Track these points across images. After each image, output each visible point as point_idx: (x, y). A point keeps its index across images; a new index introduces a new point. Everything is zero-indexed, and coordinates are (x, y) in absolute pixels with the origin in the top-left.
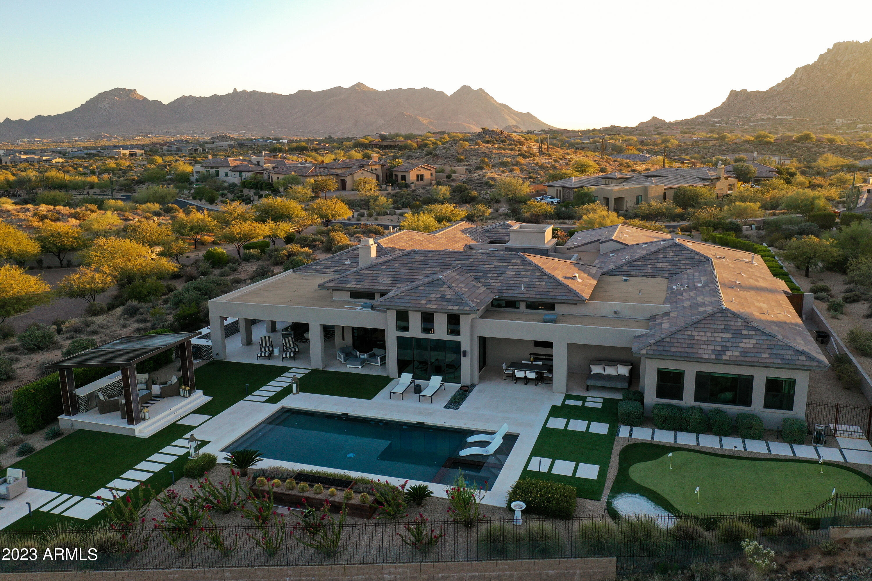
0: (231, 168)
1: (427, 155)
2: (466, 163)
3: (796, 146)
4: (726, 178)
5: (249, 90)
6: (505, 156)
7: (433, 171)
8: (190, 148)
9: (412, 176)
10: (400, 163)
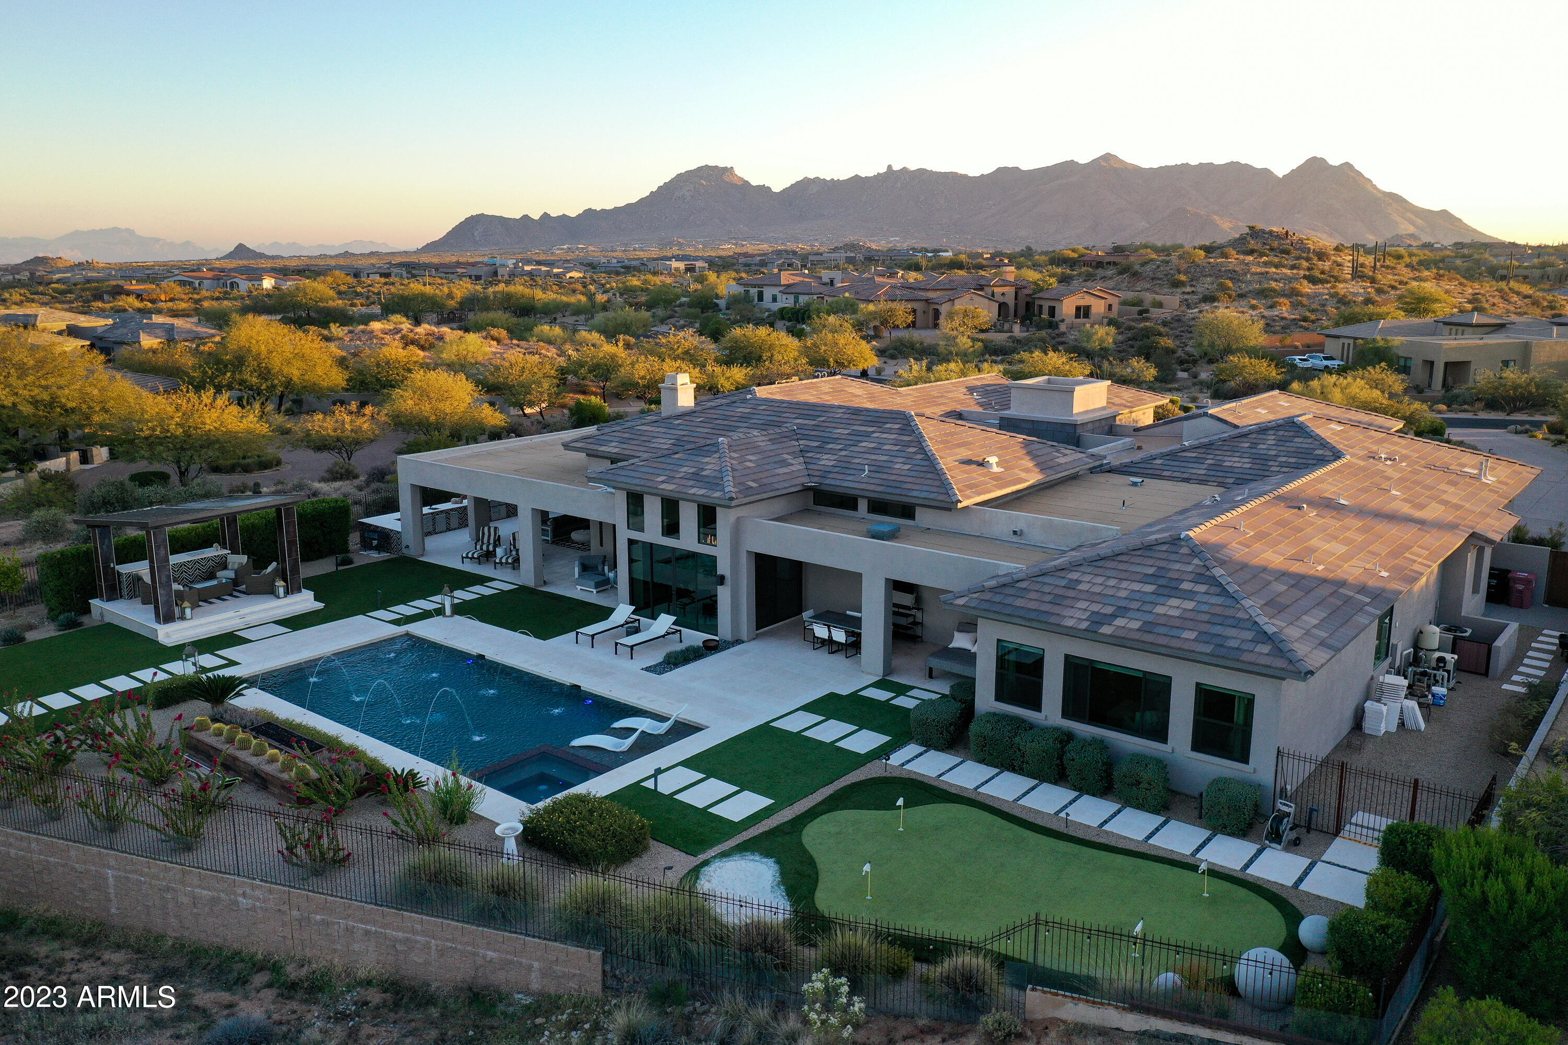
0: (782, 288)
1: (1120, 273)
2: (1188, 289)
5: (913, 167)
6: (1272, 279)
7: (1115, 302)
8: (780, 262)
9: (1067, 308)
10: (1051, 284)
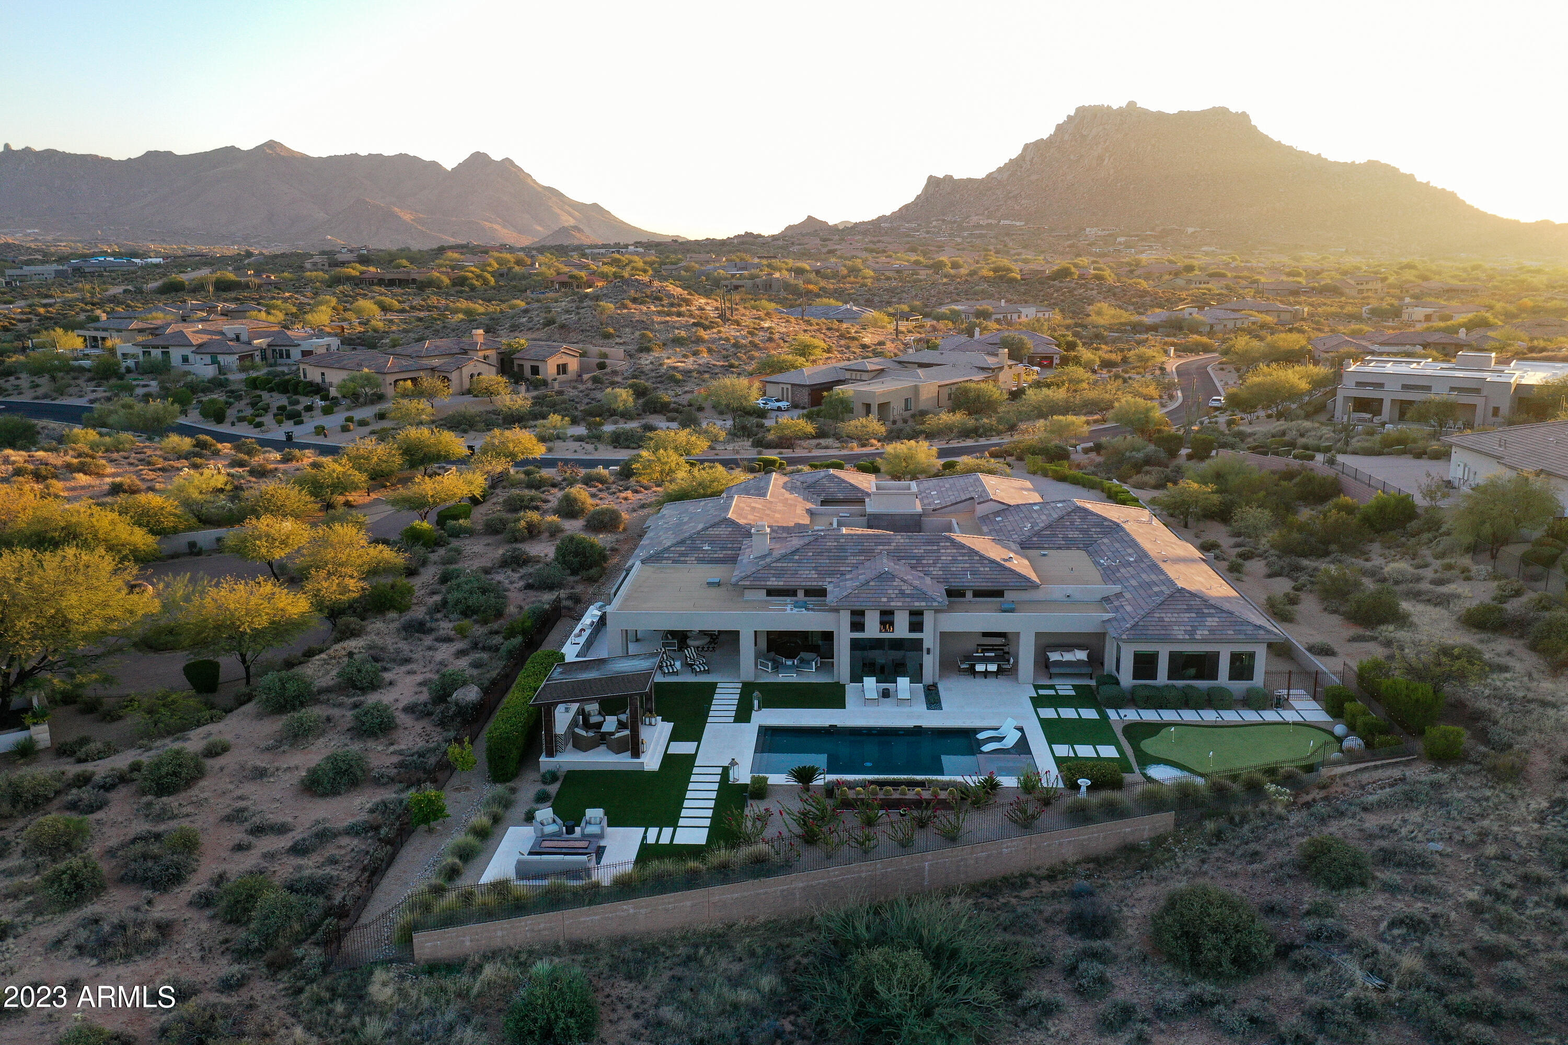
0: (193, 348)
2: (618, 340)
3: (1053, 286)
4: (1010, 367)
5: (38, 148)
6: (674, 327)
9: (550, 369)
10: (523, 345)
